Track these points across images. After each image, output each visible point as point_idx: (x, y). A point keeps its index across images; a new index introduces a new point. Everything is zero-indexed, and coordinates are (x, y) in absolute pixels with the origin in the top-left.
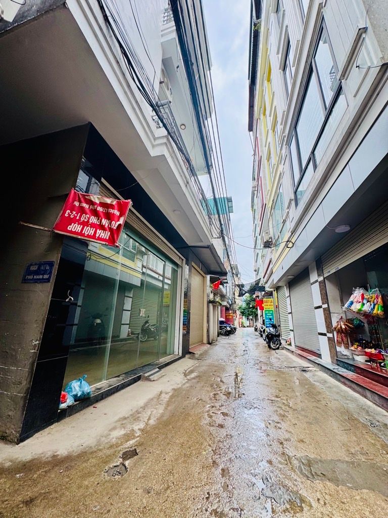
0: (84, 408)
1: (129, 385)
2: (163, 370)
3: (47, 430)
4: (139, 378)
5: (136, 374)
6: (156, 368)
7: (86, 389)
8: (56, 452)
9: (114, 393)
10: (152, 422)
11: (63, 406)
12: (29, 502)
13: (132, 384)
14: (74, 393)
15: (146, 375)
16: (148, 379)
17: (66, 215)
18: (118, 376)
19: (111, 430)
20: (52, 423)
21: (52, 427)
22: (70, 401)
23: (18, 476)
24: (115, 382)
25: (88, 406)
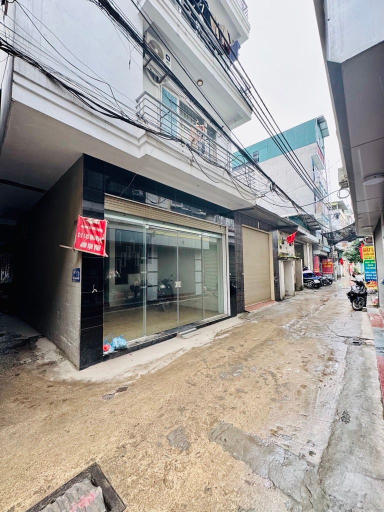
0: (123, 354)
1: (163, 341)
2: (199, 330)
3: (96, 365)
4: (175, 336)
5: (173, 332)
6: (193, 328)
7: (123, 343)
8: (91, 379)
9: (149, 345)
10: (153, 371)
11: (105, 353)
12: (64, 401)
13: (166, 340)
14: (115, 346)
15: (181, 333)
16: (181, 336)
17: (79, 236)
18: (158, 334)
19: (125, 372)
20: (100, 362)
21: (99, 364)
22: (111, 350)
23: (69, 387)
24: (152, 337)
25: (126, 353)
